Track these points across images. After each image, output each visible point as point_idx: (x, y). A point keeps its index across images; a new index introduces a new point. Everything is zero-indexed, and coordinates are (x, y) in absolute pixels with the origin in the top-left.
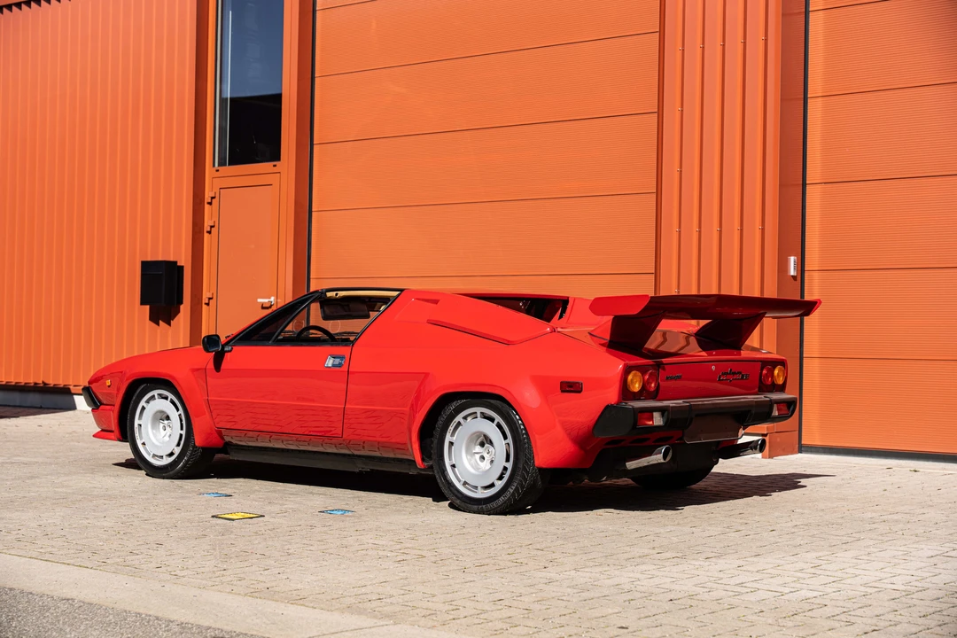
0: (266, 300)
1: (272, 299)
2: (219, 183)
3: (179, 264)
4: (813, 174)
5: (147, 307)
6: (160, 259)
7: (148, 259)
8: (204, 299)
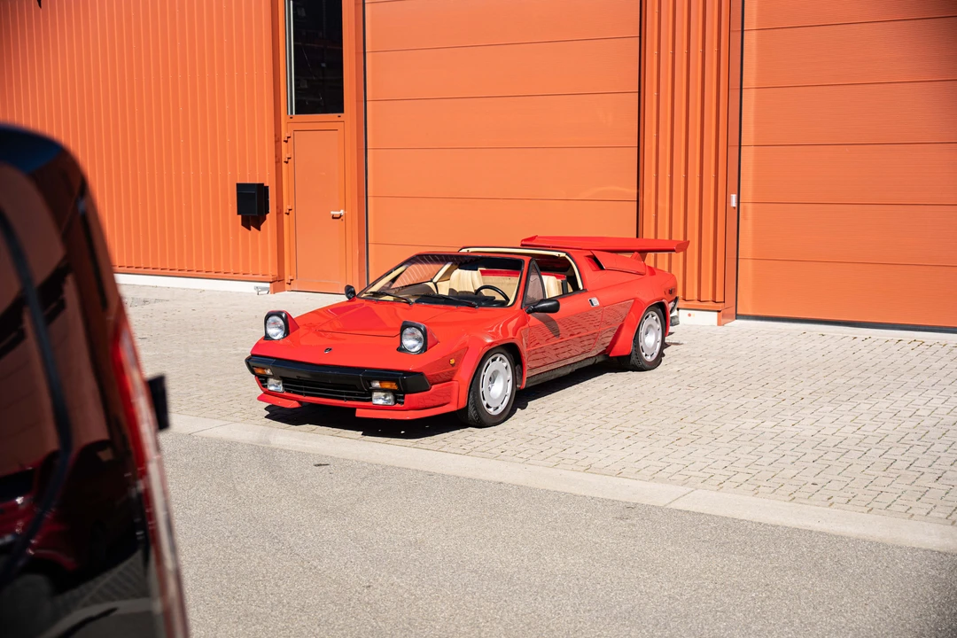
0: (338, 212)
1: (342, 211)
2: (292, 127)
3: (265, 185)
4: (748, 138)
5: (240, 216)
6: (248, 182)
7: (239, 182)
8: (285, 210)
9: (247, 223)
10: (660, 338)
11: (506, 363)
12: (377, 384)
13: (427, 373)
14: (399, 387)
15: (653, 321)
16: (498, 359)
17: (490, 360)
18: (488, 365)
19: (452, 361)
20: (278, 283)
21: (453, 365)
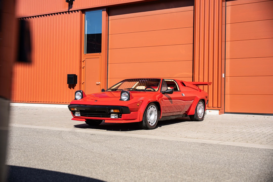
0: (98, 83)
1: (100, 83)
2: (85, 57)
3: (76, 75)
4: (227, 57)
5: (68, 84)
6: (71, 74)
7: (68, 74)
8: (82, 83)
9: (70, 87)
10: (203, 111)
11: (155, 109)
12: (112, 111)
13: (130, 107)
14: (120, 111)
15: (201, 105)
16: (153, 107)
17: (150, 106)
18: (150, 108)
19: (138, 104)
21: (138, 106)
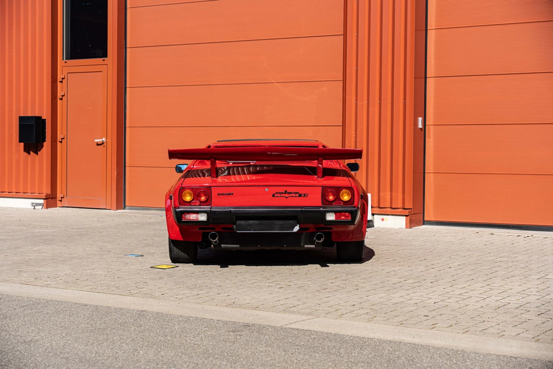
0: (101, 140)
1: (104, 139)
2: (66, 70)
3: (43, 118)
5: (22, 144)
6: (29, 115)
7: (22, 115)
8: (59, 139)
9: (27, 150)
20: (51, 200)
